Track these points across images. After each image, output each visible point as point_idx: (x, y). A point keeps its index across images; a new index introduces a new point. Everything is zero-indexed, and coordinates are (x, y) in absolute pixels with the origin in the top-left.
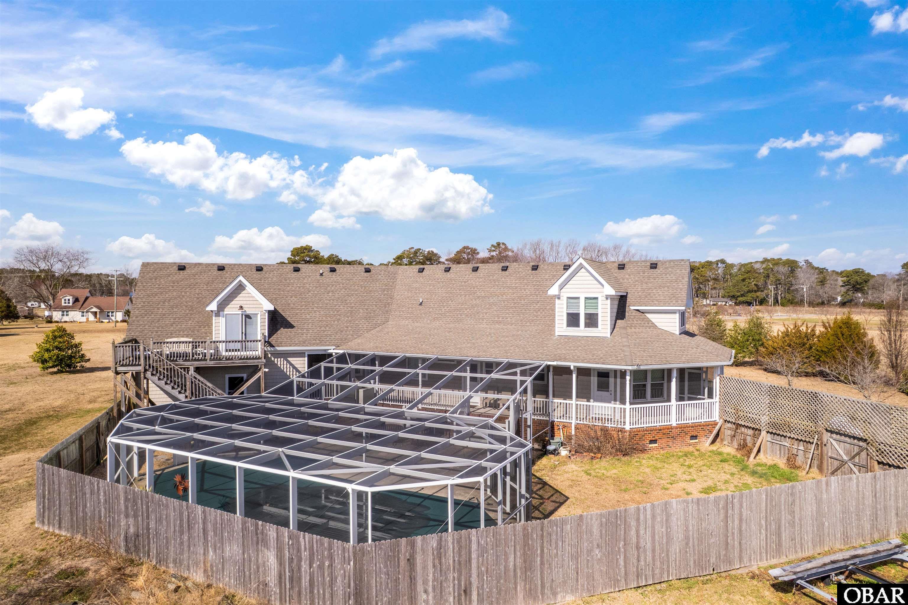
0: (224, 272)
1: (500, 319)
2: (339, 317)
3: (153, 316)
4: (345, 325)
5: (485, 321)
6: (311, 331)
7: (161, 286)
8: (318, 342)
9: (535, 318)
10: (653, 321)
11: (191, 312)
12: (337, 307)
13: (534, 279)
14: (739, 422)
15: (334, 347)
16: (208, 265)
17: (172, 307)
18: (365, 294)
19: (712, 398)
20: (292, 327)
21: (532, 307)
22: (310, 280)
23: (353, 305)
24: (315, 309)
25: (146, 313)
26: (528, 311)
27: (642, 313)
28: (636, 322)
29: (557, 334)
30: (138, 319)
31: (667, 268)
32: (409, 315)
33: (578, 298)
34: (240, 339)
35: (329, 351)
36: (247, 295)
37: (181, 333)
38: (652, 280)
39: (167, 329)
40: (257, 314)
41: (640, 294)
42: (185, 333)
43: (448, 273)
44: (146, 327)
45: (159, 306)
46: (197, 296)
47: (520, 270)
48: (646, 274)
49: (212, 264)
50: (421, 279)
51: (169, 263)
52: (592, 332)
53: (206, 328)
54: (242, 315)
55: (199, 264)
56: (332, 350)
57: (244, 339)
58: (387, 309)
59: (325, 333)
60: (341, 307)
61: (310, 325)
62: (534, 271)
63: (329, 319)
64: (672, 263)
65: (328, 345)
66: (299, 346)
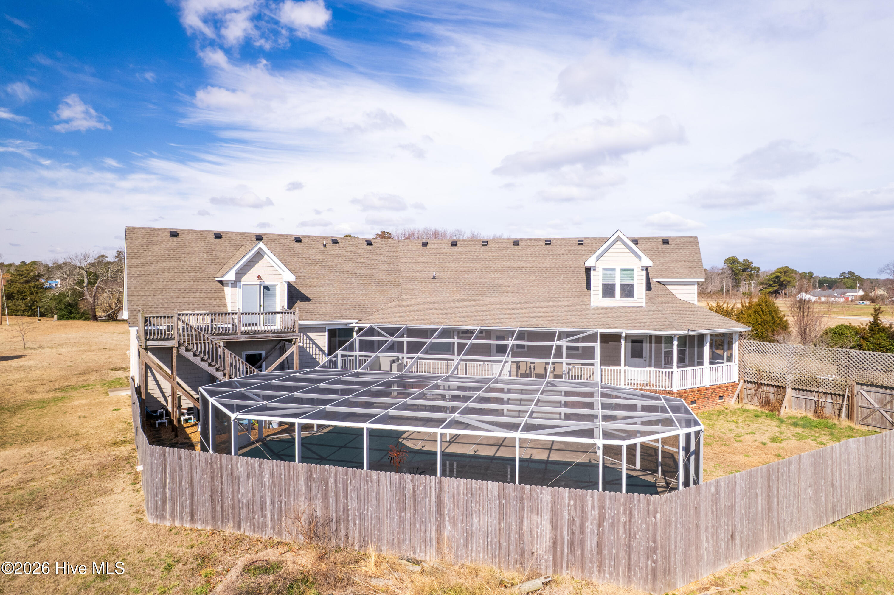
0: (222, 240)
1: (526, 292)
2: (353, 290)
3: (154, 287)
4: (361, 298)
5: (510, 294)
6: (329, 305)
7: (155, 254)
8: (339, 315)
9: (562, 290)
10: (673, 292)
11: (196, 283)
12: (348, 280)
13: (550, 253)
14: (761, 381)
15: (356, 321)
16: (203, 232)
17: (174, 277)
18: (373, 267)
19: (732, 362)
20: (309, 300)
21: (556, 280)
22: (314, 251)
23: (364, 278)
24: (327, 282)
25: (145, 283)
26: (552, 284)
27: (663, 284)
28: (660, 293)
29: (592, 304)
30: (137, 290)
31: (678, 244)
32: (424, 289)
33: (614, 270)
34: (258, 311)
35: (351, 325)
36: (265, 264)
37: (191, 306)
38: (668, 255)
39: (174, 301)
40: (275, 285)
41: (659, 267)
42: (196, 306)
43: (456, 248)
44: (149, 299)
45: (159, 276)
46: (198, 265)
47: (533, 245)
48: (660, 249)
49: (206, 231)
50: (427, 253)
51: (158, 229)
52: (627, 302)
53: (218, 300)
54: (260, 286)
55: (192, 230)
56: (355, 325)
57: (262, 311)
58: (397, 282)
59: (344, 307)
60: (353, 280)
61: (327, 298)
62: (548, 246)
63: (344, 292)
64: (682, 240)
65: (350, 319)
66: (321, 320)
